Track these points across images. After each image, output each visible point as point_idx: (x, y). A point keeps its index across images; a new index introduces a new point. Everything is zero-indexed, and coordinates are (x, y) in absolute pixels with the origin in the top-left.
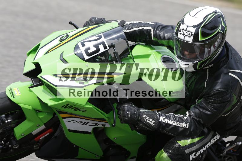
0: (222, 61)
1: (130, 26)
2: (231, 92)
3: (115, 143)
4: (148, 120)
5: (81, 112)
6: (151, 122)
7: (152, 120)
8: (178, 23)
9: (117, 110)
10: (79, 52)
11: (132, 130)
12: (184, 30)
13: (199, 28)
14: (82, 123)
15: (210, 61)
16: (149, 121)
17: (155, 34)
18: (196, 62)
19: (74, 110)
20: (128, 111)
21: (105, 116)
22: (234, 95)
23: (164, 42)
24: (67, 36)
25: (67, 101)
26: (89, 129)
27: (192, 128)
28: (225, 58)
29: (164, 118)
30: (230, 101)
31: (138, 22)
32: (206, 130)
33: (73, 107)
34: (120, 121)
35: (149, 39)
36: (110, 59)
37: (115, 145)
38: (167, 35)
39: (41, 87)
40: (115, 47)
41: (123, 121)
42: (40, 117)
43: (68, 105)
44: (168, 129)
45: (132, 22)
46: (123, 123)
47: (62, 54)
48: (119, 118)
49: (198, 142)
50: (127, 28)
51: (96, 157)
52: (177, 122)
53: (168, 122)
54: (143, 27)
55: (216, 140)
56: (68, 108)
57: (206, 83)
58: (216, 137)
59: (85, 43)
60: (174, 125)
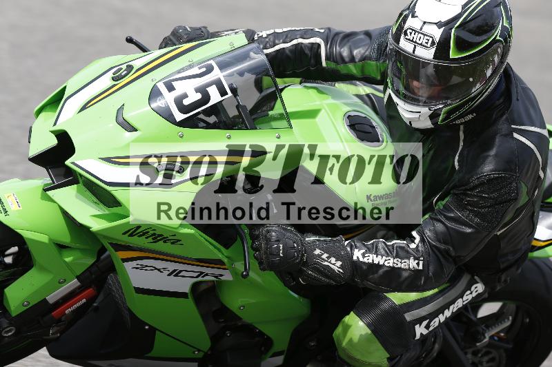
0: (497, 106)
1: (268, 39)
2: (517, 177)
3: (241, 319)
4: (326, 260)
5: (168, 245)
6: (334, 264)
7: (336, 261)
10: (161, 105)
12: (416, 31)
13: (451, 29)
14: (168, 272)
15: (470, 108)
16: (330, 262)
17: (330, 53)
18: (437, 107)
19: (152, 241)
21: (223, 254)
22: (523, 185)
23: (352, 68)
24: (130, 68)
29: (362, 251)
30: (514, 200)
33: (148, 235)
35: (317, 65)
38: (359, 52)
41: (266, 265)
42: (66, 260)
43: (138, 229)
44: (374, 276)
45: (272, 31)
47: (120, 110)
48: (255, 258)
49: (435, 297)
51: (194, 352)
52: (396, 259)
53: (373, 261)
54: (300, 40)
55: (474, 294)
56: (139, 236)
57: (457, 158)
58: (476, 288)
59: (174, 84)
60: (388, 265)
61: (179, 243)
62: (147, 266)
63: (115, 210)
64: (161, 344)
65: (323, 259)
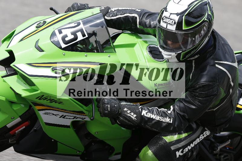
0: (209, 52)
1: (114, 12)
2: (218, 85)
3: (97, 138)
4: (129, 114)
5: (57, 104)
6: (132, 116)
7: (134, 114)
8: (161, 10)
9: (97, 102)
10: (55, 40)
11: (113, 124)
12: (167, 18)
13: (183, 16)
14: (60, 116)
15: (195, 52)
16: (131, 115)
17: (141, 22)
18: (179, 52)
19: (50, 102)
20: (108, 104)
21: (84, 109)
22: (221, 89)
23: (150, 30)
24: (45, 22)
25: (41, 92)
26: (68, 122)
27: (176, 123)
28: (212, 49)
29: (146, 111)
30: (216, 95)
31: (123, 8)
32: (194, 126)
33: (48, 99)
34: (99, 115)
35: (135, 27)
36: (90, 47)
37: (98, 140)
38: (153, 23)
39: (15, 77)
40: (97, 35)
41: (103, 115)
42: (15, 109)
43: (43, 97)
44: (151, 123)
45: (117, 9)
46: (103, 117)
47: (37, 42)
48: (98, 111)
49: (186, 138)
50: (111, 15)
51: (77, 152)
52: (161, 117)
53: (150, 116)
54: (128, 15)
55: (205, 136)
56: (44, 100)
57: (191, 75)
58: (206, 133)
59: (62, 30)
60: (157, 119)
61: (62, 103)
62: (50, 113)
63: (33, 87)
64: (60, 148)
65: (128, 113)
